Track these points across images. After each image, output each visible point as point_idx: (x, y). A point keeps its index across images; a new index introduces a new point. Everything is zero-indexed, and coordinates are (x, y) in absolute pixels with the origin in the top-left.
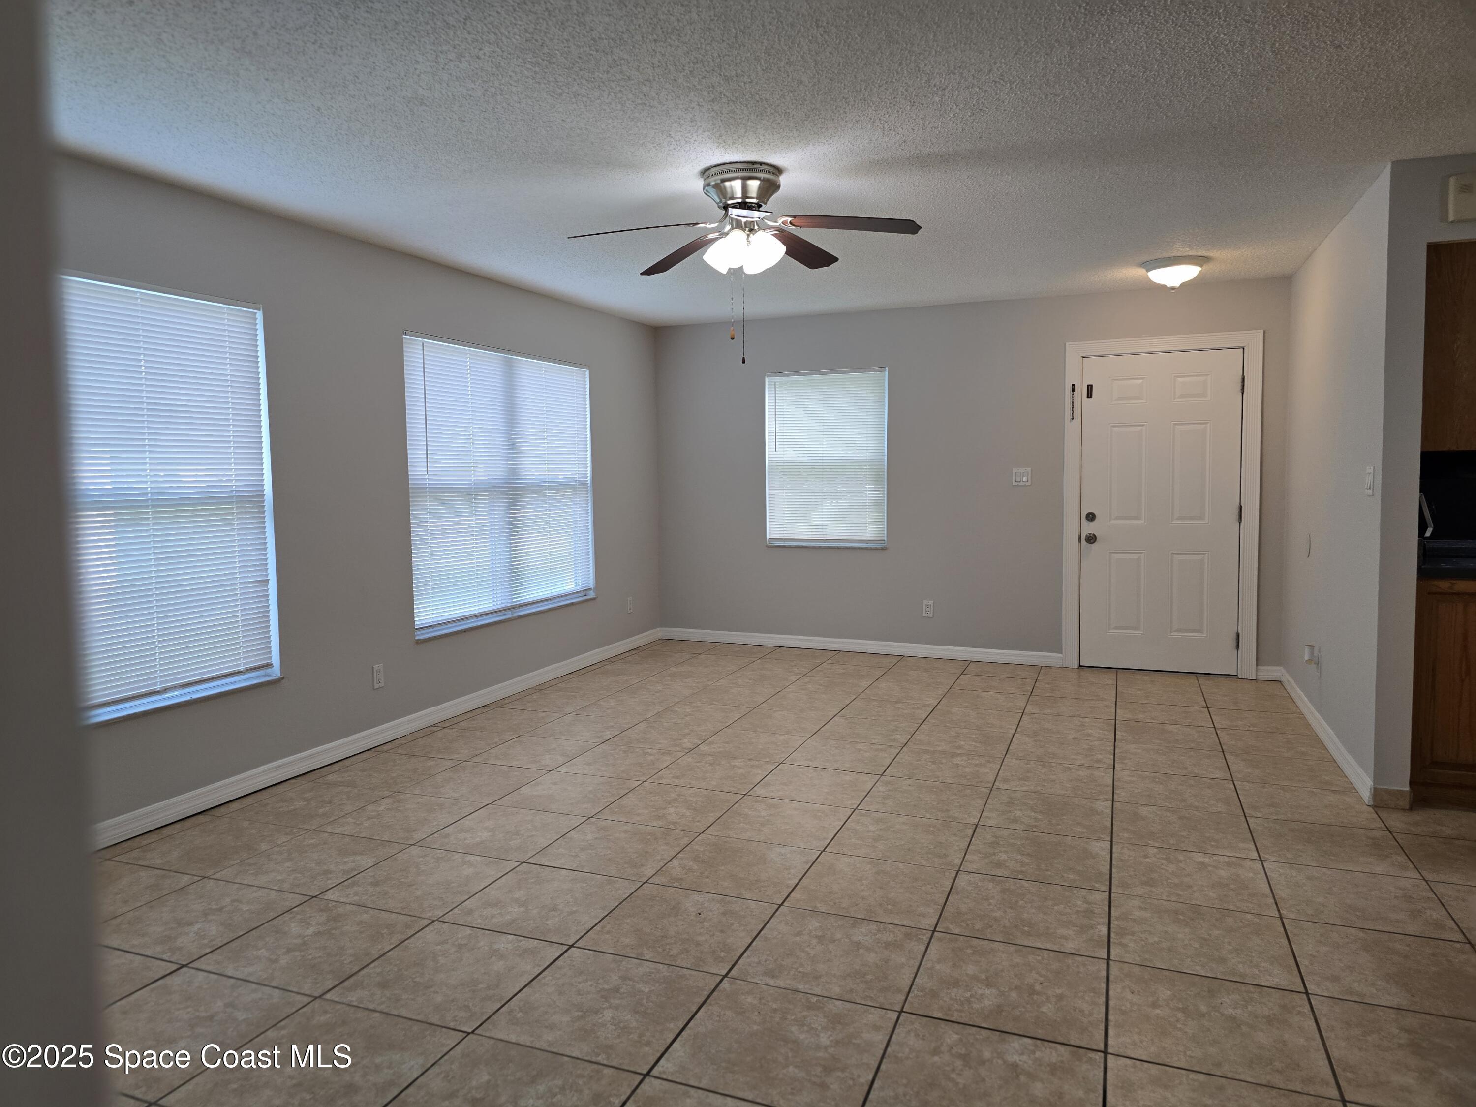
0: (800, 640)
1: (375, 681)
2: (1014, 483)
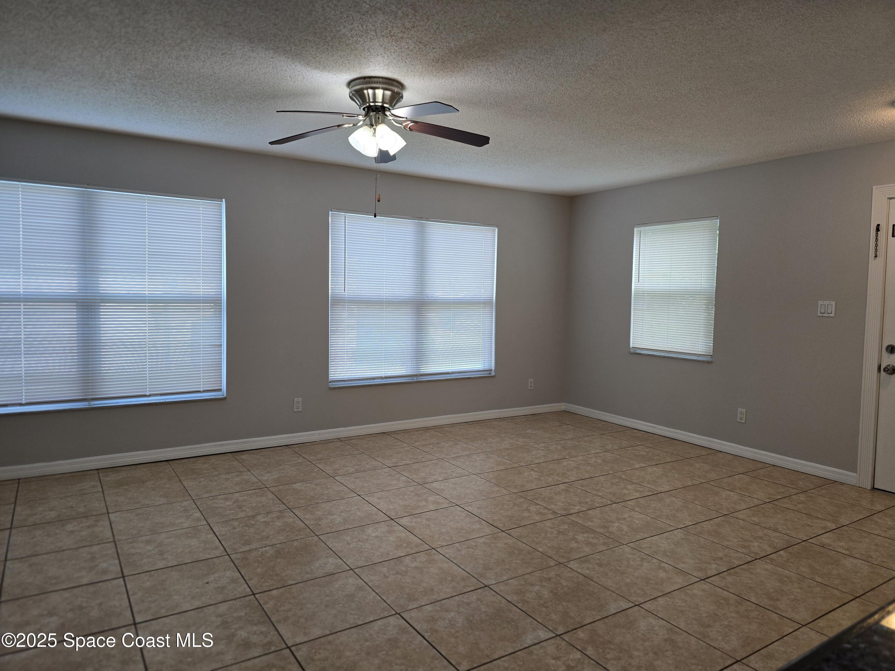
0: (648, 426)
1: (295, 407)
2: (819, 314)
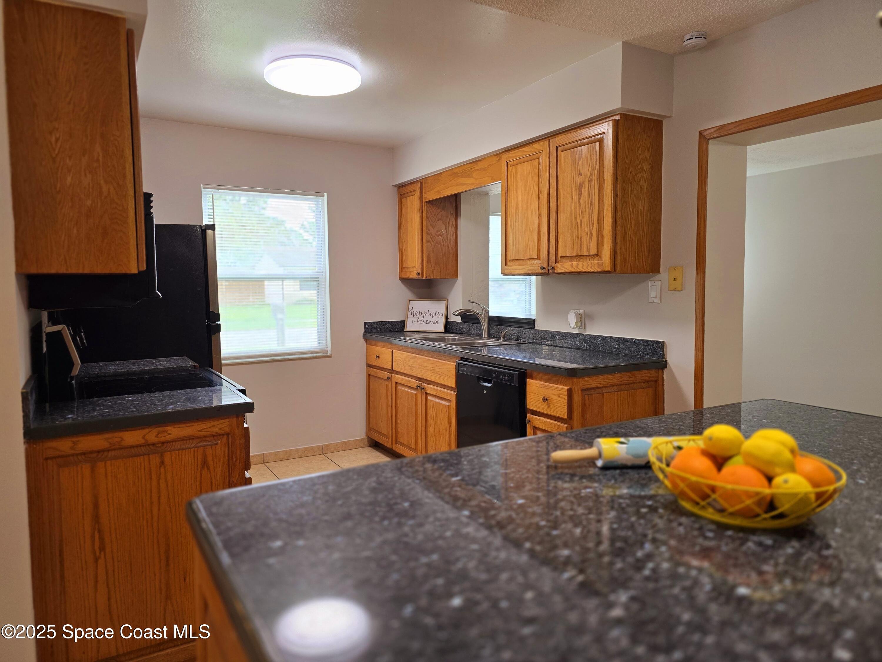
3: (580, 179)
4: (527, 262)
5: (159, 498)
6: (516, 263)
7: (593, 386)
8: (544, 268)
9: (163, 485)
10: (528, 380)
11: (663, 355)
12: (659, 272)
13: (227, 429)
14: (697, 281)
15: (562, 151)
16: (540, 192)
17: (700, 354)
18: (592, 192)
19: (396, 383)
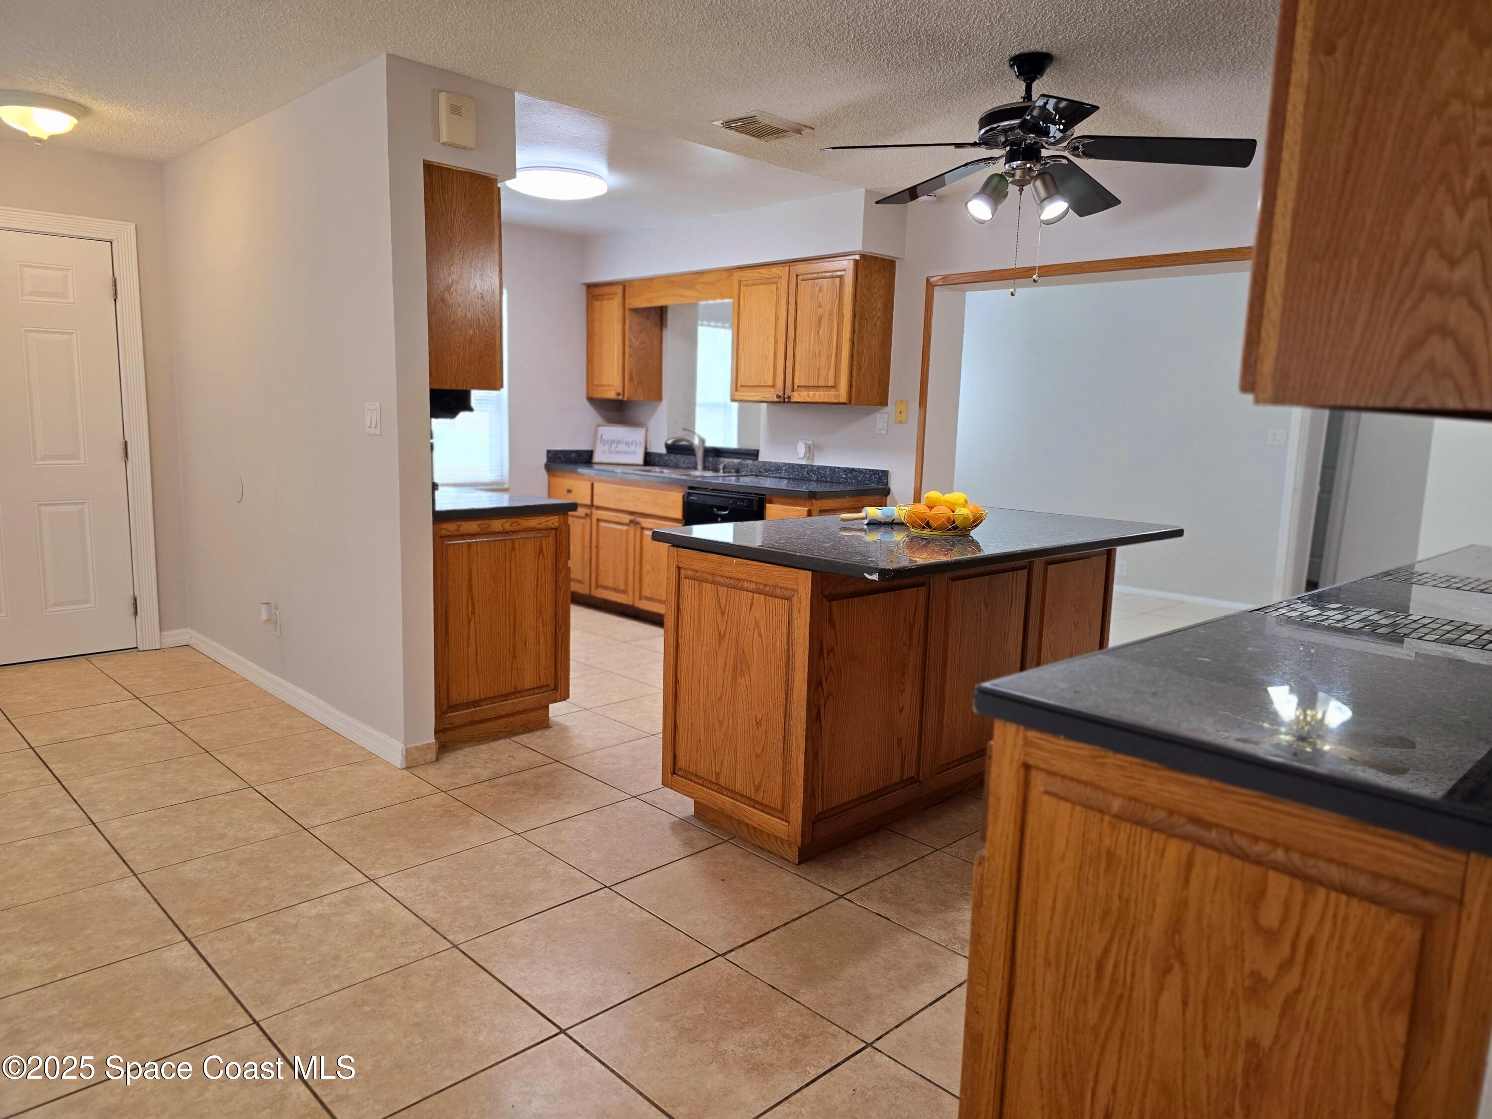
3: (820, 310)
4: (760, 389)
5: (511, 575)
6: (748, 389)
7: (828, 508)
8: (780, 396)
9: (513, 566)
10: (767, 505)
11: (887, 483)
12: (886, 404)
13: (556, 524)
14: (919, 415)
15: (803, 280)
16: (777, 318)
17: (919, 480)
18: (832, 326)
19: (598, 520)
